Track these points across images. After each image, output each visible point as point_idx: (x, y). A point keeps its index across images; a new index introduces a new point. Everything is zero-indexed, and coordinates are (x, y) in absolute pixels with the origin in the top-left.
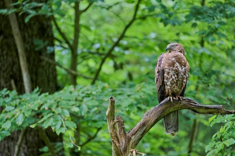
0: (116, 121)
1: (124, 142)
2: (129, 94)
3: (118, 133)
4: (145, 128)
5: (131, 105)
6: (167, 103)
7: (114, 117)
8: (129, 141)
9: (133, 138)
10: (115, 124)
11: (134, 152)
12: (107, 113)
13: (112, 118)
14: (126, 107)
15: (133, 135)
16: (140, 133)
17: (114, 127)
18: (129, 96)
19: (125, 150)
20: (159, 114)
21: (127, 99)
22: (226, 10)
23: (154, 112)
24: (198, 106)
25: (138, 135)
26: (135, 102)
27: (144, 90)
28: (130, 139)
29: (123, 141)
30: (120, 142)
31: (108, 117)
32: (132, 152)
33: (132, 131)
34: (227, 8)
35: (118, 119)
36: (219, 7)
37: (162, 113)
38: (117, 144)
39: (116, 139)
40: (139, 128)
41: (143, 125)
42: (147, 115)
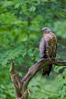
8: (22, 85)
9: (24, 82)
11: (28, 91)
12: (10, 70)
16: (28, 79)
17: (14, 78)
19: (21, 90)
20: (37, 68)
22: (51, 7)
25: (27, 81)
29: (19, 84)
31: (11, 72)
33: (23, 79)
34: (51, 6)
36: (46, 5)
37: (39, 67)
38: (17, 87)
39: (16, 84)
40: (28, 77)
41: (30, 75)
42: (31, 69)
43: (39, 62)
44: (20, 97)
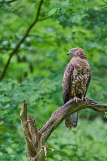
0: (28, 120)
1: (35, 138)
2: (35, 88)
3: (30, 130)
4: (53, 126)
5: (38, 100)
6: (71, 103)
7: (27, 117)
8: (40, 138)
9: (43, 134)
10: (28, 123)
11: (45, 148)
12: (21, 114)
13: (25, 118)
14: (33, 102)
15: (43, 132)
17: (27, 126)
18: (35, 90)
19: (37, 145)
20: (65, 113)
21: (33, 94)
23: (61, 112)
24: (99, 106)
25: (48, 131)
26: (41, 97)
27: (48, 86)
28: (40, 135)
30: (33, 138)
31: (22, 117)
32: (43, 148)
33: (42, 128)
35: (30, 119)
37: (67, 112)
38: (30, 141)
39: (29, 136)
40: (48, 126)
41: (52, 123)
42: (55, 114)
43: (68, 104)
44: (34, 157)
